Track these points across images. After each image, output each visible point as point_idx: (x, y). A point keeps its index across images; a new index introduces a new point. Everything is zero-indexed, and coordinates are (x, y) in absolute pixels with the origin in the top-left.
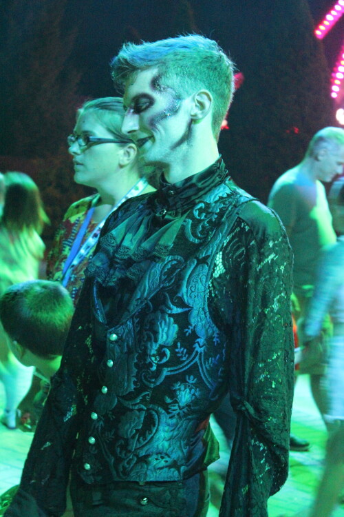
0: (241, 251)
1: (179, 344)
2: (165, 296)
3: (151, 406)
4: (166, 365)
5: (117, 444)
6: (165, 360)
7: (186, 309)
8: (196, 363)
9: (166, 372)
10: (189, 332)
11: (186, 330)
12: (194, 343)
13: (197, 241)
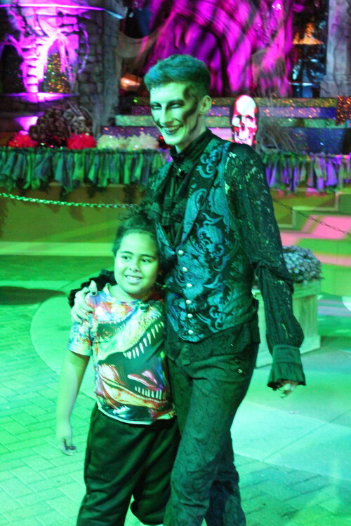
0: (234, 171)
1: (226, 240)
2: (204, 216)
3: (224, 282)
5: (211, 311)
6: (222, 252)
7: (221, 218)
10: (227, 230)
11: (225, 230)
12: (233, 235)
13: (210, 176)
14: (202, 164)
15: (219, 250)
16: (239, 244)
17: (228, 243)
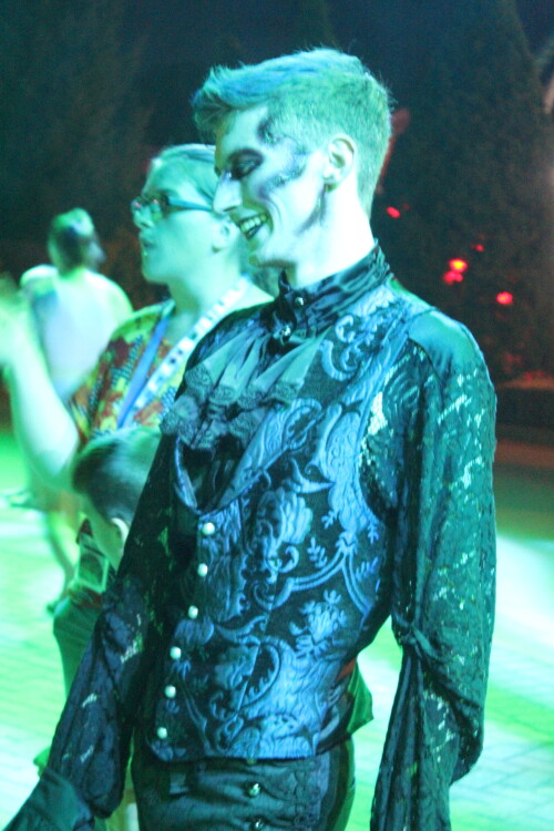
0: (411, 392)
3: (268, 639)
5: (213, 699)
6: (290, 566)
7: (326, 485)
8: (340, 572)
10: (329, 521)
11: (325, 518)
12: (337, 539)
13: (342, 377)
14: (335, 340)
15: (286, 558)
16: (342, 565)
17: (315, 550)
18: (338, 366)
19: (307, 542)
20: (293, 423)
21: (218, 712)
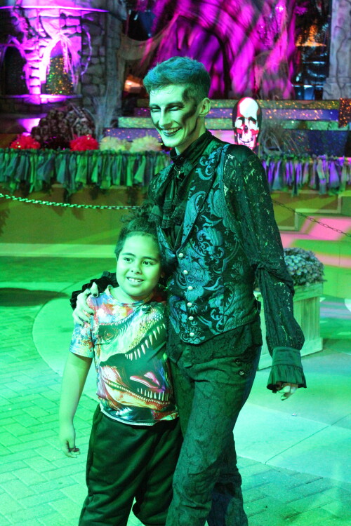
0: (233, 173)
1: (226, 242)
2: (204, 218)
3: (225, 284)
4: (224, 257)
5: (212, 313)
6: (222, 254)
7: (220, 220)
8: (240, 249)
9: (225, 261)
11: (225, 232)
12: (233, 237)
13: (208, 178)
15: (219, 252)
16: (240, 246)
17: (227, 245)
18: (206, 176)
19: (224, 244)
20: (197, 202)
21: (215, 317)
